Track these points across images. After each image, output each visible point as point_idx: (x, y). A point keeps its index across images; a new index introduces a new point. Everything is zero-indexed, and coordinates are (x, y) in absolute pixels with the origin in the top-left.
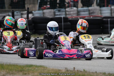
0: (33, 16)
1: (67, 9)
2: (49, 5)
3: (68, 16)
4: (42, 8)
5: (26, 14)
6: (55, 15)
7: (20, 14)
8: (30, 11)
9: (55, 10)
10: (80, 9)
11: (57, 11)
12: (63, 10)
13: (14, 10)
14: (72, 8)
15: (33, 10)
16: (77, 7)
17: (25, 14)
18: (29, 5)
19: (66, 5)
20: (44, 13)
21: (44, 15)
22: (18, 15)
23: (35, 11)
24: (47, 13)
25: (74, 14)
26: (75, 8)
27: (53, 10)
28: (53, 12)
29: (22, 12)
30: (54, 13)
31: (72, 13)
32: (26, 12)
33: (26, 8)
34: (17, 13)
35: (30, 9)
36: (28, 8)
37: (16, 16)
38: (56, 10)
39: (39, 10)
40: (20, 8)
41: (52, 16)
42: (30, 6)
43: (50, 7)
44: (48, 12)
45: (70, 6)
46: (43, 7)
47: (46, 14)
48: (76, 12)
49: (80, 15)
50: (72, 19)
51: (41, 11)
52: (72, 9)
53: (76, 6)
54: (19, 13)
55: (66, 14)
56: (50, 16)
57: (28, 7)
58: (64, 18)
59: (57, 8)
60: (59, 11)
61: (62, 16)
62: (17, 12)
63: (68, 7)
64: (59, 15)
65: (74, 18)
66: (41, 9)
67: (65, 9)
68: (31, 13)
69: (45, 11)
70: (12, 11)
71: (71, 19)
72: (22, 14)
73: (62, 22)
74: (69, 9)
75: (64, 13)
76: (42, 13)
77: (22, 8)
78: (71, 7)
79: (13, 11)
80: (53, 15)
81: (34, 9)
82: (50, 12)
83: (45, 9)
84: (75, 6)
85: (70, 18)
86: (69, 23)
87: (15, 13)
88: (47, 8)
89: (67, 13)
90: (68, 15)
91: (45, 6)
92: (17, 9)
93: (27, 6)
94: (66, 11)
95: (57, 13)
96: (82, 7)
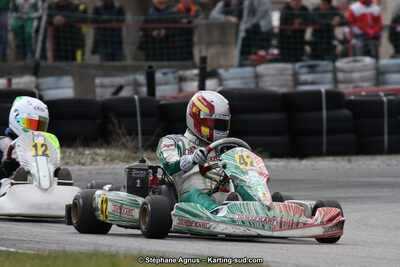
0: (221, 85)
1: (341, 64)
2: (276, 47)
3: (342, 88)
4: (253, 57)
5: (197, 78)
6: (297, 82)
7: (175, 78)
8: (209, 69)
9: (298, 65)
10: (385, 61)
11: (304, 70)
12: (325, 64)
13: (153, 63)
14: (359, 58)
15: (220, 67)
16: (376, 57)
17: (192, 80)
18: (207, 48)
19: (335, 47)
20: (257, 76)
21: (257, 84)
22: (166, 83)
23: (227, 68)
24: (269, 75)
25: (363, 80)
26: (368, 60)
27: (289, 66)
28: (290, 72)
29: (181, 73)
30: (295, 75)
31: (356, 75)
32: (196, 71)
33: (197, 59)
34: (165, 74)
35: (209, 60)
36: (204, 60)
37: (160, 84)
38: (301, 67)
39: (241, 65)
40: (175, 60)
41: (285, 86)
42: (210, 53)
43: (281, 53)
44: (272, 72)
45: (351, 51)
46: (256, 53)
47: (267, 78)
48: (370, 73)
49: (384, 83)
50: (358, 98)
51: (248, 71)
52: (356, 61)
53: (373, 52)
54: (171, 77)
55: (336, 81)
56: (281, 86)
57: (204, 54)
58: (328, 93)
59: (305, 58)
60: (312, 69)
61: (323, 89)
62: (165, 70)
63: (345, 55)
64: (313, 83)
65: (363, 93)
66: (248, 62)
67: (334, 61)
68: (214, 74)
69: (262, 69)
70: (146, 68)
71: (352, 97)
72: (182, 79)
73: (321, 109)
74: (348, 62)
75: (329, 76)
76: (252, 75)
77: (183, 59)
78: (355, 55)
79: (150, 67)
80: (291, 83)
81: (223, 62)
82: (281, 73)
83: (262, 61)
84: (367, 53)
85: (350, 94)
86: (346, 112)
87: (158, 76)
88: (269, 57)
89: (340, 76)
90: (344, 82)
91: (262, 53)
92: (165, 63)
93: (200, 51)
94: (335, 71)
95: (303, 78)
96: (393, 57)
